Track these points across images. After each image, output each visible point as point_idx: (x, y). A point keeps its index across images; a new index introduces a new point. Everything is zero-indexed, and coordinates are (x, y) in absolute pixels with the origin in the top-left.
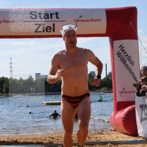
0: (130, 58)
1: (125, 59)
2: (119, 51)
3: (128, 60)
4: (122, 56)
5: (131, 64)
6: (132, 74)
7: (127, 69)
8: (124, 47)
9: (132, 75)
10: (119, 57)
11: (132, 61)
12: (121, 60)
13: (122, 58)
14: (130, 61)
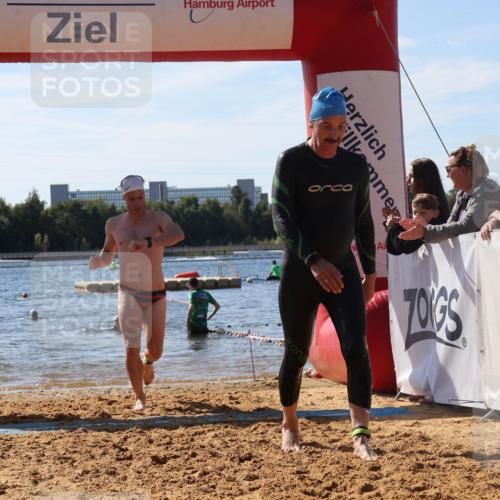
0: (372, 134)
1: (356, 138)
3: (366, 139)
5: (376, 153)
6: (380, 186)
8: (351, 96)
9: (379, 192)
11: (378, 144)
14: (374, 144)
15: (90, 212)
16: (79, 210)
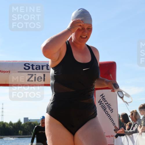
0: (110, 106)
1: (105, 107)
2: (100, 100)
3: (108, 107)
4: (103, 104)
5: (111, 111)
6: (112, 120)
7: (107, 115)
8: (104, 96)
9: (111, 121)
10: (100, 104)
11: (111, 109)
12: (102, 107)
13: (103, 105)
14: (110, 109)
15: (34, 125)
16: (31, 124)
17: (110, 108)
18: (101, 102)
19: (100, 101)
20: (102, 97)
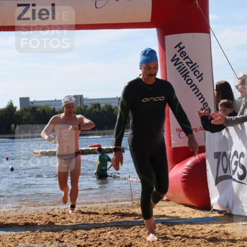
0: (195, 68)
1: (187, 70)
2: (176, 55)
3: (192, 70)
4: (181, 64)
5: (197, 78)
6: (200, 96)
7: (191, 87)
8: (184, 47)
9: (200, 99)
10: (175, 65)
11: (199, 73)
12: (179, 71)
13: (181, 66)
14: (197, 73)
15: (41, 112)
17: (197, 71)
18: (178, 59)
19: (175, 58)
20: (178, 48)
